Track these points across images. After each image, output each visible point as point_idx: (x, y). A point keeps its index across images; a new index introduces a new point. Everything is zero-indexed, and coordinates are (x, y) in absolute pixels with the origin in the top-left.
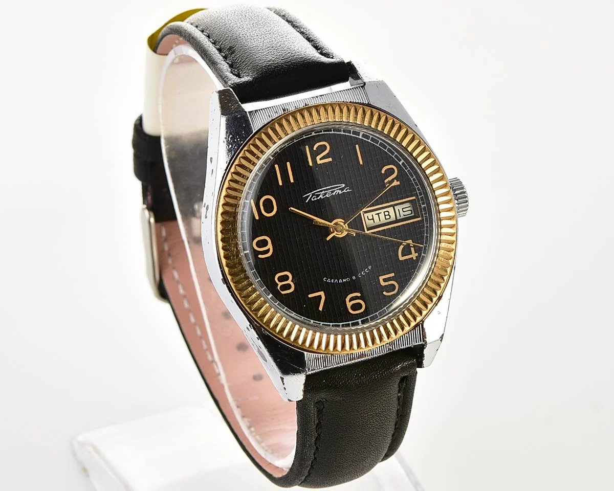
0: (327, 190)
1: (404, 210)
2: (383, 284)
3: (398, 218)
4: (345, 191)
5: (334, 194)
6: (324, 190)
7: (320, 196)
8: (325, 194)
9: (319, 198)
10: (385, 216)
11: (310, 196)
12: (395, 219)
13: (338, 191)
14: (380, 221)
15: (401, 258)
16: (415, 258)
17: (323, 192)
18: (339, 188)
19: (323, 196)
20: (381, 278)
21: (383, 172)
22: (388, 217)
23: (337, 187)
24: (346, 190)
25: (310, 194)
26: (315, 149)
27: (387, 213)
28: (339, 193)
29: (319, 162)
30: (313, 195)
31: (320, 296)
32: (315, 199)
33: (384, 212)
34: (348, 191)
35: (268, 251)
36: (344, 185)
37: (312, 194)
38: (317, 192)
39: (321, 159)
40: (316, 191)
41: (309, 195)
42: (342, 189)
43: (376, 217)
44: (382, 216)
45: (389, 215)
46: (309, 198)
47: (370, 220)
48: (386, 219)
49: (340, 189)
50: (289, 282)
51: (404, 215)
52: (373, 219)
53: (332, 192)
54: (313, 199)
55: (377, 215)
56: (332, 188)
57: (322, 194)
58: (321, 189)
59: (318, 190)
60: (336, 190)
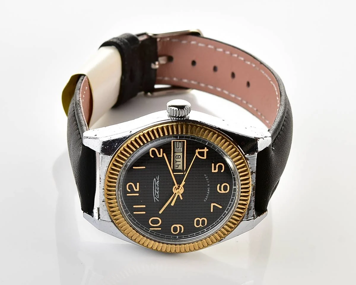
0: (155, 188)
1: (178, 147)
2: (217, 171)
3: (182, 151)
5: (158, 185)
6: (155, 190)
7: (157, 193)
8: (157, 190)
9: (158, 194)
10: (178, 158)
11: (156, 198)
12: (182, 153)
13: (157, 183)
14: (180, 162)
15: (205, 158)
16: (208, 150)
17: (155, 191)
19: (158, 191)
20: (213, 171)
21: (153, 157)
22: (179, 156)
25: (155, 198)
26: (130, 191)
27: (177, 157)
29: (138, 190)
31: (213, 205)
33: (176, 158)
34: (158, 177)
35: (180, 228)
36: (155, 179)
37: (155, 197)
38: (154, 194)
39: (136, 189)
40: (154, 195)
41: (155, 199)
42: (157, 180)
43: (178, 163)
44: (177, 160)
45: (178, 156)
46: (157, 199)
47: (178, 166)
48: (180, 158)
50: (201, 220)
51: (181, 148)
52: (178, 165)
54: (158, 197)
55: (177, 162)
56: (155, 185)
57: (156, 192)
58: (153, 192)
59: (154, 193)
60: (156, 183)
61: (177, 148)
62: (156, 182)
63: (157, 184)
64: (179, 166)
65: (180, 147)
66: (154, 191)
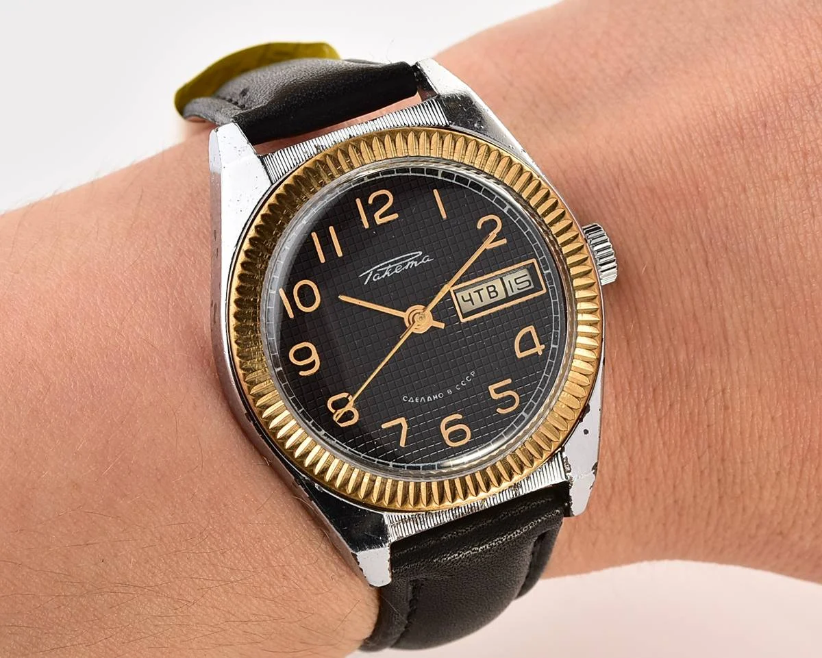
0: (395, 262)
1: (518, 281)
2: (495, 396)
3: (510, 294)
4: (423, 261)
5: (407, 267)
6: (392, 263)
7: (386, 274)
8: (393, 269)
9: (383, 276)
10: (489, 293)
11: (370, 275)
12: (505, 297)
13: (412, 263)
14: (482, 301)
15: (520, 355)
16: (540, 353)
17: (390, 266)
18: (413, 258)
20: (492, 388)
21: (479, 227)
22: (494, 294)
23: (410, 257)
24: (425, 260)
25: (370, 271)
26: (370, 202)
27: (491, 289)
28: (414, 264)
29: (379, 221)
30: (375, 272)
31: (400, 424)
32: (378, 278)
33: (487, 288)
34: (428, 260)
35: (312, 365)
36: (421, 253)
37: (374, 270)
38: (380, 268)
39: (381, 217)
40: (378, 266)
41: (369, 273)
42: (419, 259)
43: (475, 296)
44: (484, 293)
46: (369, 278)
47: (467, 301)
48: (491, 298)
49: (415, 260)
50: (350, 408)
51: (518, 289)
52: (471, 300)
53: (404, 265)
54: (376, 278)
55: (477, 293)
56: (403, 259)
57: (388, 269)
58: (386, 263)
59: (381, 265)
60: (410, 261)
61: (515, 280)
62: (413, 260)
63: (409, 263)
64: (470, 302)
65: (521, 286)
66: (387, 265)
